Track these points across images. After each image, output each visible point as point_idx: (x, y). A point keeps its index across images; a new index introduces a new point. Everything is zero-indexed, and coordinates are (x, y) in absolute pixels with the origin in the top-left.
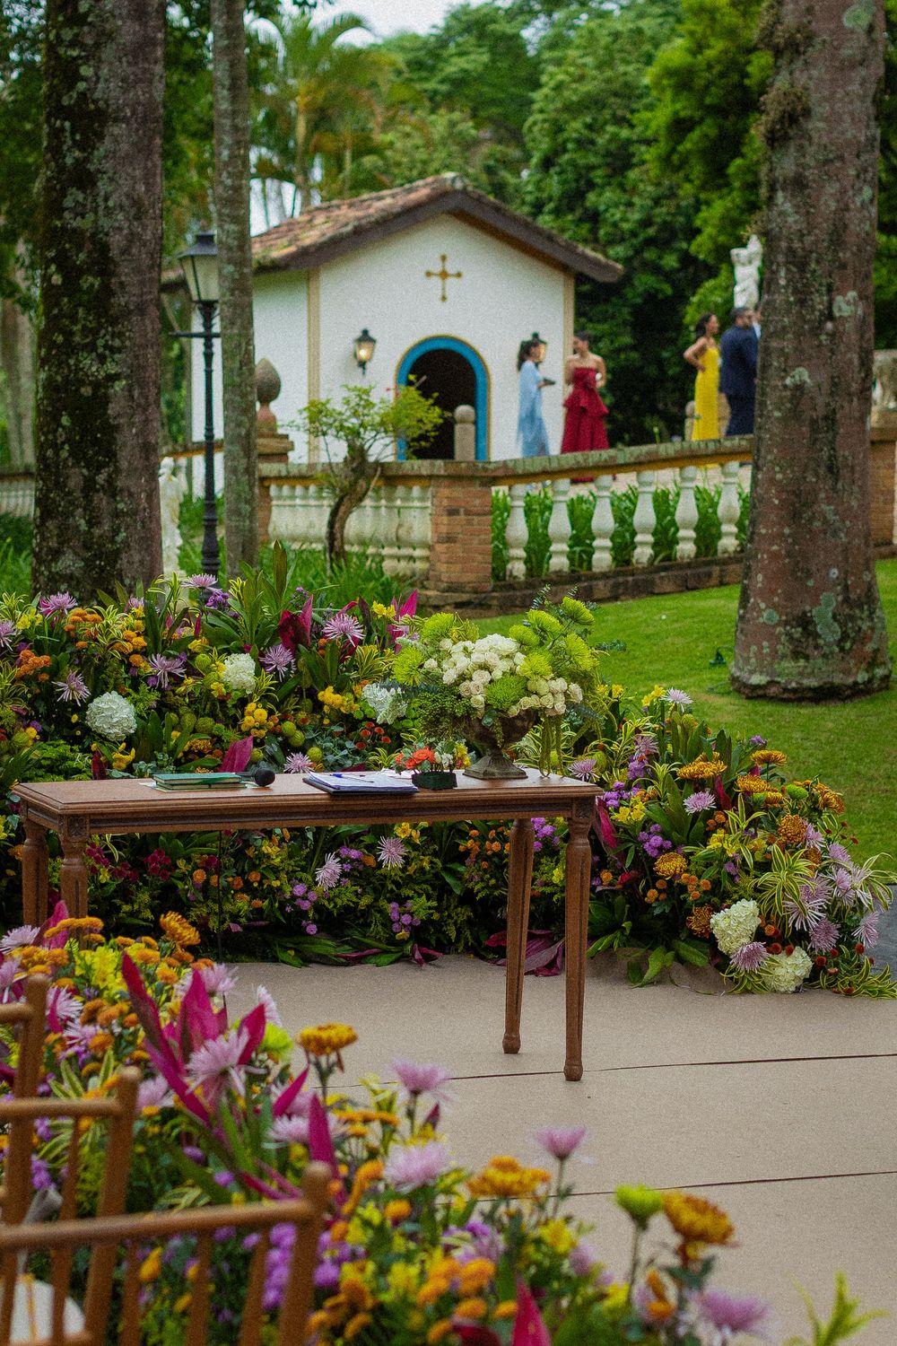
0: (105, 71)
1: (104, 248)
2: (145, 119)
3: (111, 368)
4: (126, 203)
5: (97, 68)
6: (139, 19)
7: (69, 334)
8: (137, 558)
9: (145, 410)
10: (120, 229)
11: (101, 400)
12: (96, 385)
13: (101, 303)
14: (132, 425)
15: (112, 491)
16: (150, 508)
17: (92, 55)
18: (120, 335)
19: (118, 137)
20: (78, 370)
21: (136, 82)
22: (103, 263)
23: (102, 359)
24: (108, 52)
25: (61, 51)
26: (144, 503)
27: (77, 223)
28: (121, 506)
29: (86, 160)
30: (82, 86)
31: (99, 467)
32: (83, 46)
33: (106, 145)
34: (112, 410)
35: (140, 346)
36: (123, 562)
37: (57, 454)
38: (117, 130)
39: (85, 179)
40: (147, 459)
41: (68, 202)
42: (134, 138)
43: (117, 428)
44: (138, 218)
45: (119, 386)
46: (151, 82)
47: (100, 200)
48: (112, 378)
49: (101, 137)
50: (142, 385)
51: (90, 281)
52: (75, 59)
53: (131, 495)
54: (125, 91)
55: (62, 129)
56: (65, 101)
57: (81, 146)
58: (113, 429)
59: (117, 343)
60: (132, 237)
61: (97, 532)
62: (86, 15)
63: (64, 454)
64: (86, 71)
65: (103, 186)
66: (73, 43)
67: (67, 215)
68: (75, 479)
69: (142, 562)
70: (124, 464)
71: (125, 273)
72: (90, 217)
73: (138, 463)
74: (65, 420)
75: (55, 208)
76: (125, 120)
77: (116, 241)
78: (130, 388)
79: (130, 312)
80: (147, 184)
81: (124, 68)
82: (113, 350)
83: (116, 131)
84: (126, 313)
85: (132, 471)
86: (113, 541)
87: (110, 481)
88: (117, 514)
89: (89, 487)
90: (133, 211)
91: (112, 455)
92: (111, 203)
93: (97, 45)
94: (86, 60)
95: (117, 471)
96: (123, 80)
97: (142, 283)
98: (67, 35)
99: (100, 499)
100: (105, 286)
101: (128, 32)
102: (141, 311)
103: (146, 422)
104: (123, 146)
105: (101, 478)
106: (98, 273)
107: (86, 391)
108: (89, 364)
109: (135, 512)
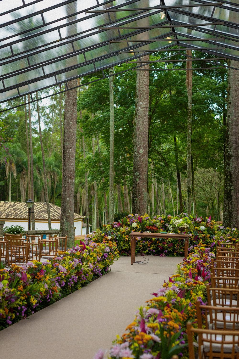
0: (231, 151)
1: (231, 173)
2: (237, 157)
3: (231, 188)
4: (234, 167)
6: (236, 144)
7: (226, 184)
9: (237, 193)
10: (233, 170)
11: (230, 192)
12: (230, 190)
13: (230, 180)
14: (234, 195)
15: (231, 204)
17: (230, 149)
18: (233, 184)
19: (233, 159)
21: (236, 152)
22: (231, 175)
23: (230, 187)
24: (232, 148)
26: (236, 206)
27: (228, 170)
29: (229, 162)
30: (229, 153)
31: (230, 201)
32: (229, 148)
33: (231, 160)
34: (231, 193)
35: (236, 185)
36: (233, 213)
38: (233, 158)
39: (229, 164)
40: (237, 200)
41: (227, 167)
43: (232, 196)
44: (235, 169)
45: (232, 190)
48: (232, 189)
49: (231, 159)
50: (236, 190)
51: (229, 177)
53: (234, 204)
54: (234, 153)
56: (227, 155)
57: (229, 160)
58: (231, 196)
60: (235, 171)
61: (229, 209)
63: (226, 199)
64: (229, 151)
65: (231, 165)
66: (228, 147)
68: (227, 203)
70: (233, 200)
71: (233, 176)
73: (235, 200)
74: (226, 195)
76: (234, 157)
77: (232, 172)
78: (234, 191)
81: (234, 150)
82: (232, 186)
84: (234, 181)
86: (232, 210)
87: (231, 203)
88: (232, 207)
89: (229, 203)
91: (231, 199)
92: (232, 167)
93: (230, 147)
95: (232, 201)
97: (236, 177)
98: (227, 146)
99: (230, 205)
100: (231, 178)
101: (234, 146)
102: (236, 181)
103: (237, 195)
104: (234, 160)
105: (230, 202)
106: (230, 176)
107: (228, 191)
108: (229, 188)
109: (235, 207)
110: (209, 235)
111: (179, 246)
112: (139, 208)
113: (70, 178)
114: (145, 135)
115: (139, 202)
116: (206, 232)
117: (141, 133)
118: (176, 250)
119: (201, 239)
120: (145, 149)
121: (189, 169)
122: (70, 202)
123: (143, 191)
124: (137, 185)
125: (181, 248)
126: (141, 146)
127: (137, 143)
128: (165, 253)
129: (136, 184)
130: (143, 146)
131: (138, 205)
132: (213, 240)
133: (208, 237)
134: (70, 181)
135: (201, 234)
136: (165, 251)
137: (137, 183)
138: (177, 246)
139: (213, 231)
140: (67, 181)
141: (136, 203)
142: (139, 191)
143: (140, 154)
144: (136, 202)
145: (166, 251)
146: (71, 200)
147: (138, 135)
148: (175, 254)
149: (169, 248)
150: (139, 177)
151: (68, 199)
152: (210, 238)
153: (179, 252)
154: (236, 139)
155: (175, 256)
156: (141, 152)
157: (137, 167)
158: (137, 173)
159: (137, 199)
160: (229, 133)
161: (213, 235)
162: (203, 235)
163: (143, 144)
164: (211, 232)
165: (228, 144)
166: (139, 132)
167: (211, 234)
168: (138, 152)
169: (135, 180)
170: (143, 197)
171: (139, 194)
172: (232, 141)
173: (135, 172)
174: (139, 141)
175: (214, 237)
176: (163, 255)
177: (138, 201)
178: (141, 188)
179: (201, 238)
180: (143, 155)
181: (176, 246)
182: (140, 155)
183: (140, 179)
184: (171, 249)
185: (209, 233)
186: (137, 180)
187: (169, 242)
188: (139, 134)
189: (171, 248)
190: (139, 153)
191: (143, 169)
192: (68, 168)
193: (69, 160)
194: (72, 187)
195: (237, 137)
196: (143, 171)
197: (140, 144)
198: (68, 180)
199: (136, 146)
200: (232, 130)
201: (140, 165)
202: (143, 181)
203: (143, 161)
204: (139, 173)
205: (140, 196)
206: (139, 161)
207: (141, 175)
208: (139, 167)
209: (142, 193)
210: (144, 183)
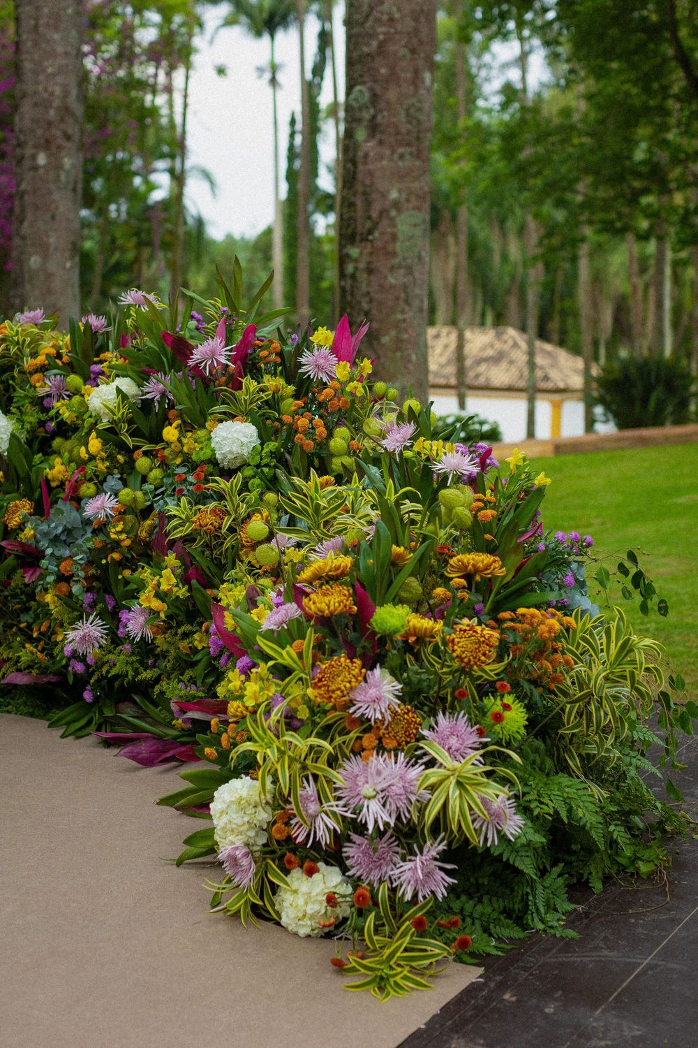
112: (365, 306)
113: (47, 145)
115: (370, 271)
122: (49, 276)
123: (396, 205)
124: (361, 167)
129: (355, 164)
131: (364, 288)
134: (42, 160)
137: (360, 154)
140: (27, 163)
141: (353, 277)
142: (368, 203)
144: (349, 268)
146: (52, 267)
150: (366, 115)
151: (34, 261)
158: (358, 94)
159: (355, 252)
170: (394, 238)
171: (368, 224)
177: (362, 265)
178: (381, 185)
183: (373, 128)
186: (361, 134)
191: (392, 68)
192: (29, 87)
193: (36, 44)
194: (56, 196)
196: (393, 78)
198: (34, 157)
201: (375, 44)
202: (392, 139)
203: (391, 20)
204: (371, 90)
205: (370, 232)
206: (367, 16)
207: (383, 105)
208: (369, 55)
209: (383, 213)
210: (401, 150)
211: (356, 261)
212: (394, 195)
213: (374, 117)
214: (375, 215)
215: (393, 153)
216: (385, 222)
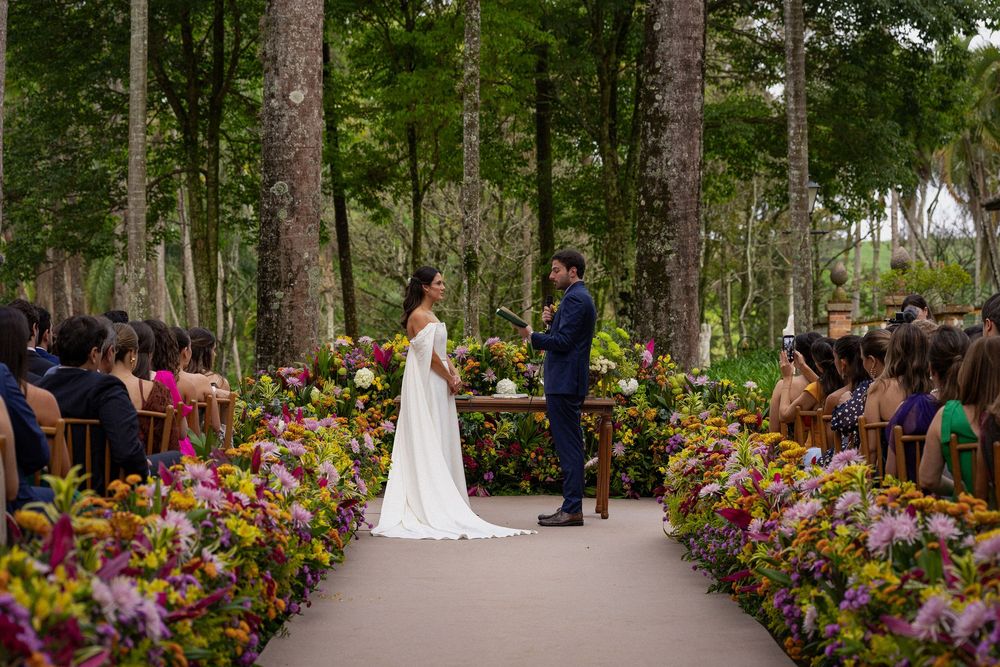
0: (667, 97)
1: (665, 186)
2: (689, 121)
3: (668, 247)
4: (677, 163)
5: (664, 96)
6: (686, 70)
7: (647, 230)
8: (681, 346)
9: (687, 269)
10: (674, 176)
11: (661, 265)
12: (660, 256)
13: (663, 214)
14: (678, 276)
15: (668, 311)
16: (689, 320)
17: (661, 88)
18: (673, 230)
19: (674, 129)
20: (652, 248)
21: (684, 102)
22: (665, 194)
23: (663, 243)
24: (669, 87)
25: (648, 87)
26: (684, 317)
27: (653, 174)
28: (672, 318)
29: (657, 142)
30: (656, 104)
31: (662, 298)
32: (657, 85)
33: (668, 134)
34: (668, 269)
35: (684, 236)
36: (673, 348)
37: (641, 291)
39: (656, 151)
40: (688, 294)
41: (649, 164)
42: (682, 130)
43: (670, 278)
44: (683, 170)
45: (672, 257)
46: (692, 101)
47: (664, 162)
48: (670, 252)
49: (664, 129)
50: (685, 256)
51: (657, 203)
52: (653, 91)
53: (678, 313)
54: (677, 106)
55: (647, 126)
56: (649, 113)
57: (656, 135)
58: (667, 279)
59: (671, 234)
60: (680, 180)
61: (659, 332)
62: (659, 68)
63: (644, 292)
64: (658, 97)
65: (665, 155)
66: (652, 84)
67: (648, 170)
68: (649, 307)
69: (683, 348)
70: (674, 297)
71: (676, 198)
72: (659, 170)
73: (682, 296)
74: (645, 275)
75: (643, 167)
76: (678, 121)
77: (672, 182)
78: (678, 258)
79: (679, 218)
80: (689, 153)
81: (677, 95)
82: (669, 238)
83: (673, 127)
84: (676, 219)
85: (678, 301)
86: (668, 337)
87: (666, 305)
88: (670, 323)
89: (656, 308)
90: (681, 167)
91: (667, 292)
92: (669, 163)
93: (664, 84)
94: (658, 91)
95: (670, 300)
96: (677, 101)
97: (686, 204)
98: (650, 79)
99: (661, 315)
100: (665, 205)
101: (680, 76)
102: (685, 218)
103: (687, 275)
104: (677, 134)
105: (662, 304)
106: (663, 199)
107: (655, 259)
108: (656, 245)
109: (680, 322)
110: (653, 412)
111: (544, 455)
112: (289, 332)
114: (312, 27)
115: (292, 308)
116: (642, 399)
117: (298, 18)
118: (530, 469)
119: (625, 427)
120: (311, 85)
121: (470, 174)
123: (308, 262)
124: (283, 236)
125: (548, 461)
126: (296, 74)
127: (280, 58)
128: (485, 483)
129: (278, 234)
130: (305, 73)
131: (287, 319)
132: (674, 427)
133: (649, 417)
135: (623, 405)
136: (486, 477)
137: (282, 228)
138: (537, 454)
139: (669, 394)
141: (279, 311)
142: (290, 261)
143: (292, 106)
144: (276, 306)
145: (488, 476)
147: (281, 27)
148: (525, 484)
149: (503, 461)
150: (287, 201)
152: (658, 420)
153: (541, 477)
154: (686, 49)
155: (524, 492)
156: (297, 96)
157: (281, 164)
158: (280, 187)
159: (279, 294)
160: (657, 27)
161: (667, 410)
162: (631, 411)
163: (307, 63)
164: (661, 399)
165: (655, 71)
166: (289, 15)
167: (664, 407)
168: (285, 97)
169: (274, 214)
170: (307, 284)
171: (290, 275)
172: (670, 56)
173: (272, 183)
174: (287, 53)
175: (675, 416)
176: (480, 491)
177: (285, 303)
178: (298, 249)
179: (625, 422)
180: (304, 110)
181: (533, 455)
182: (295, 113)
183: (292, 210)
184: (510, 468)
185: (656, 404)
186: (283, 214)
187: (503, 441)
188: (288, 24)
189: (510, 465)
190: (289, 102)
191: (304, 170)
195: (691, 43)
196: (304, 176)
197: (293, 63)
199: (277, 73)
200: (671, 12)
201: (293, 154)
202: (305, 218)
203: (304, 138)
204: (290, 184)
205: (291, 281)
206: (287, 135)
207: (299, 195)
208: (289, 161)
209: (300, 268)
210: (310, 226)
211: (281, 300)
212: (306, 256)
213: (293, 203)
214: (294, 270)
215: (305, 228)
216: (301, 274)
